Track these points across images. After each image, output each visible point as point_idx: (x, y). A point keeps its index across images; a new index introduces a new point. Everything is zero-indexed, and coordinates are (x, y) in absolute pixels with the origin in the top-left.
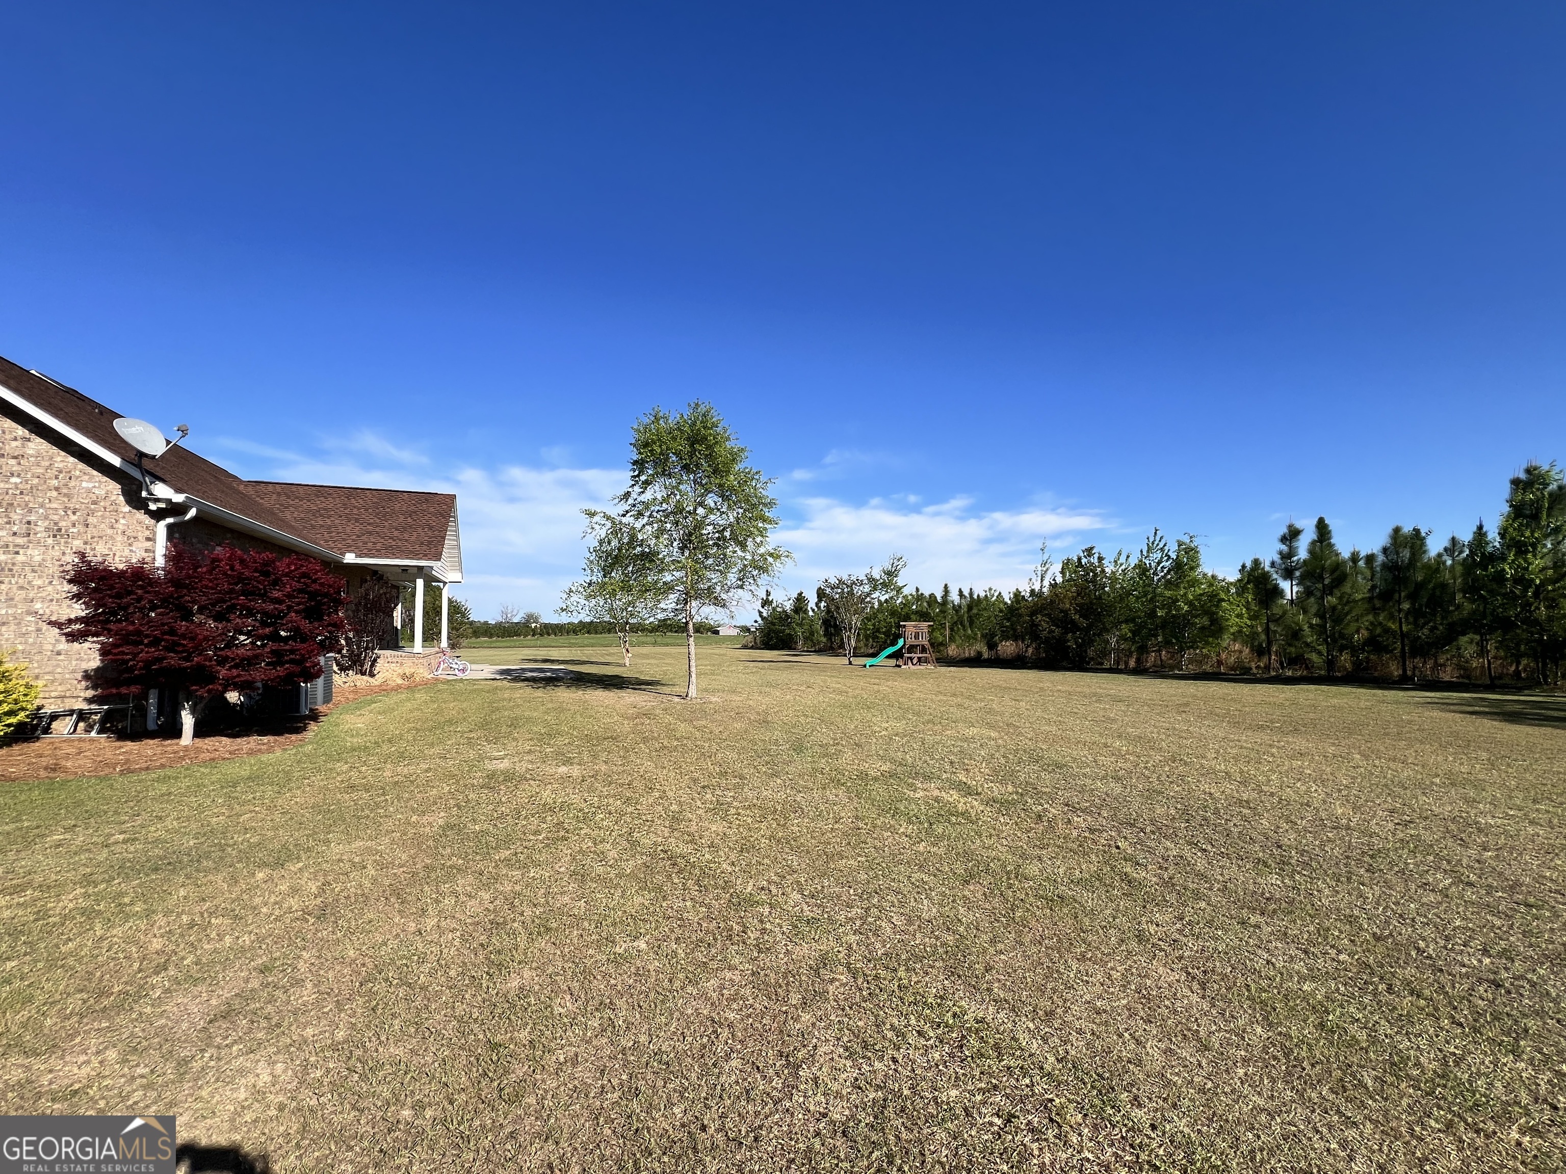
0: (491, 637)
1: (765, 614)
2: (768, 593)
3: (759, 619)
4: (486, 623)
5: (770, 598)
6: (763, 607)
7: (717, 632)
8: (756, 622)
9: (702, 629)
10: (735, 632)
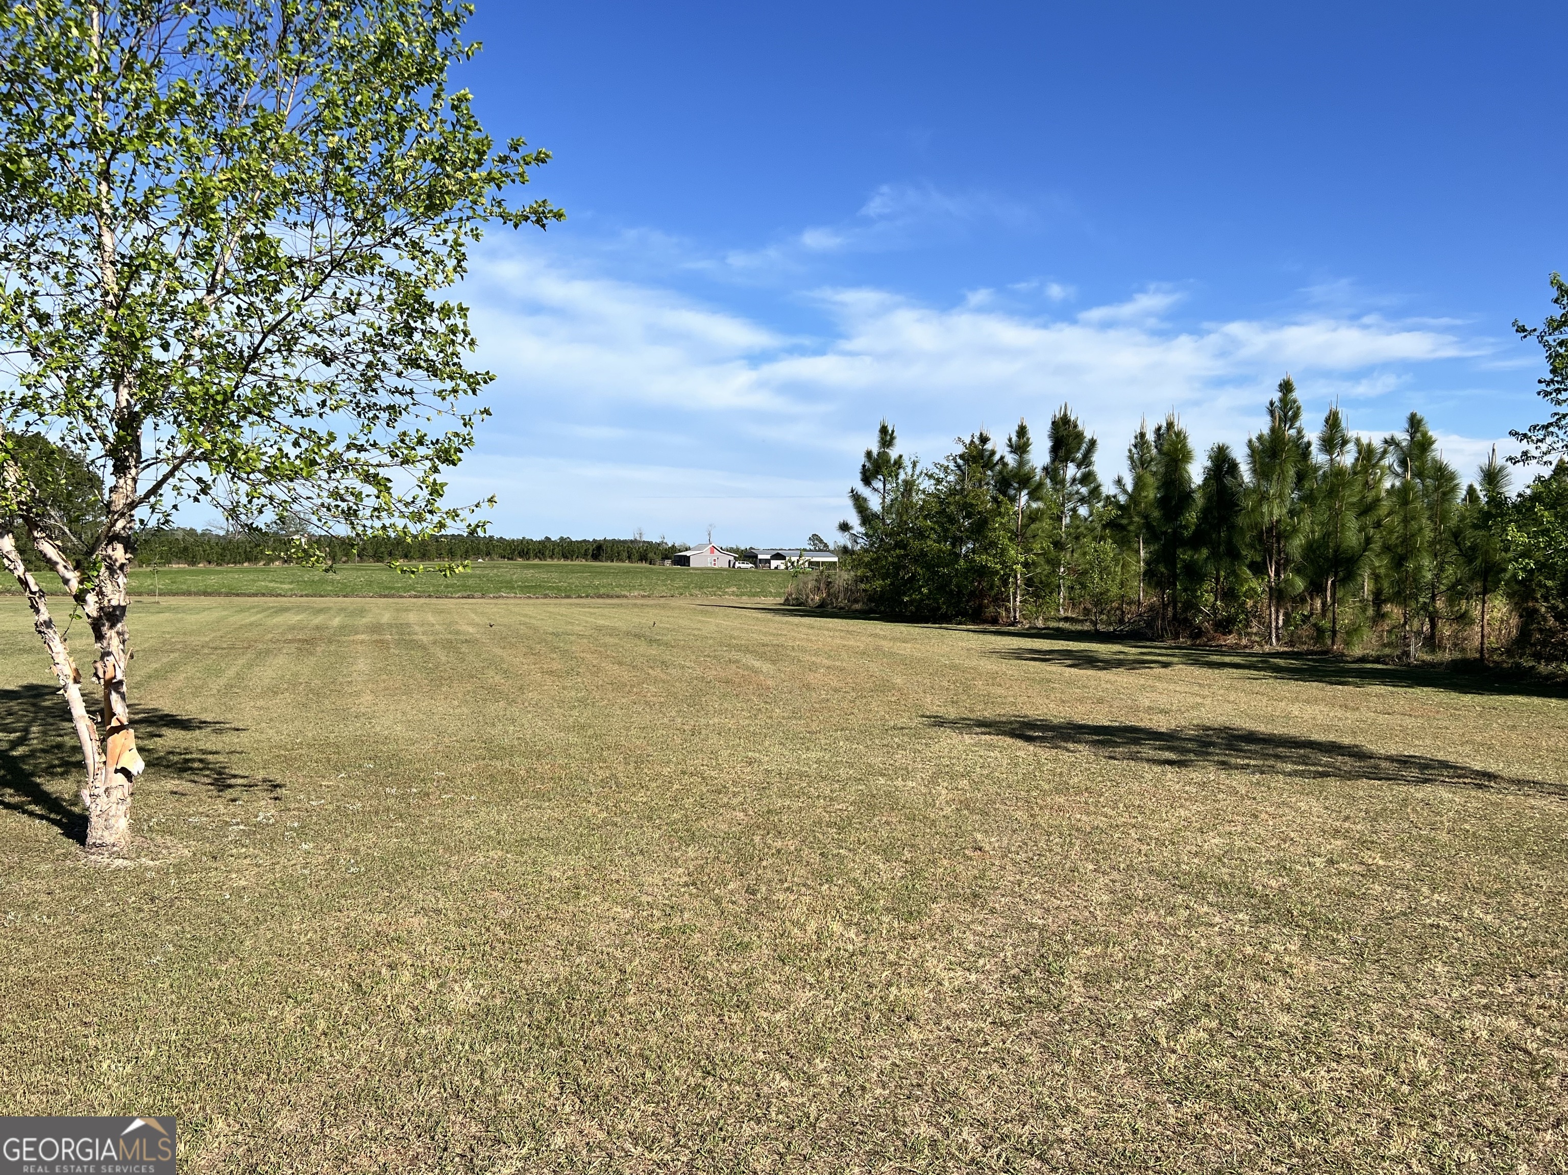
0: (193, 563)
1: (875, 504)
2: (886, 437)
3: (854, 520)
4: (192, 532)
5: (893, 454)
6: (867, 480)
7: (684, 561)
8: (844, 527)
9: (651, 555)
10: (723, 561)
